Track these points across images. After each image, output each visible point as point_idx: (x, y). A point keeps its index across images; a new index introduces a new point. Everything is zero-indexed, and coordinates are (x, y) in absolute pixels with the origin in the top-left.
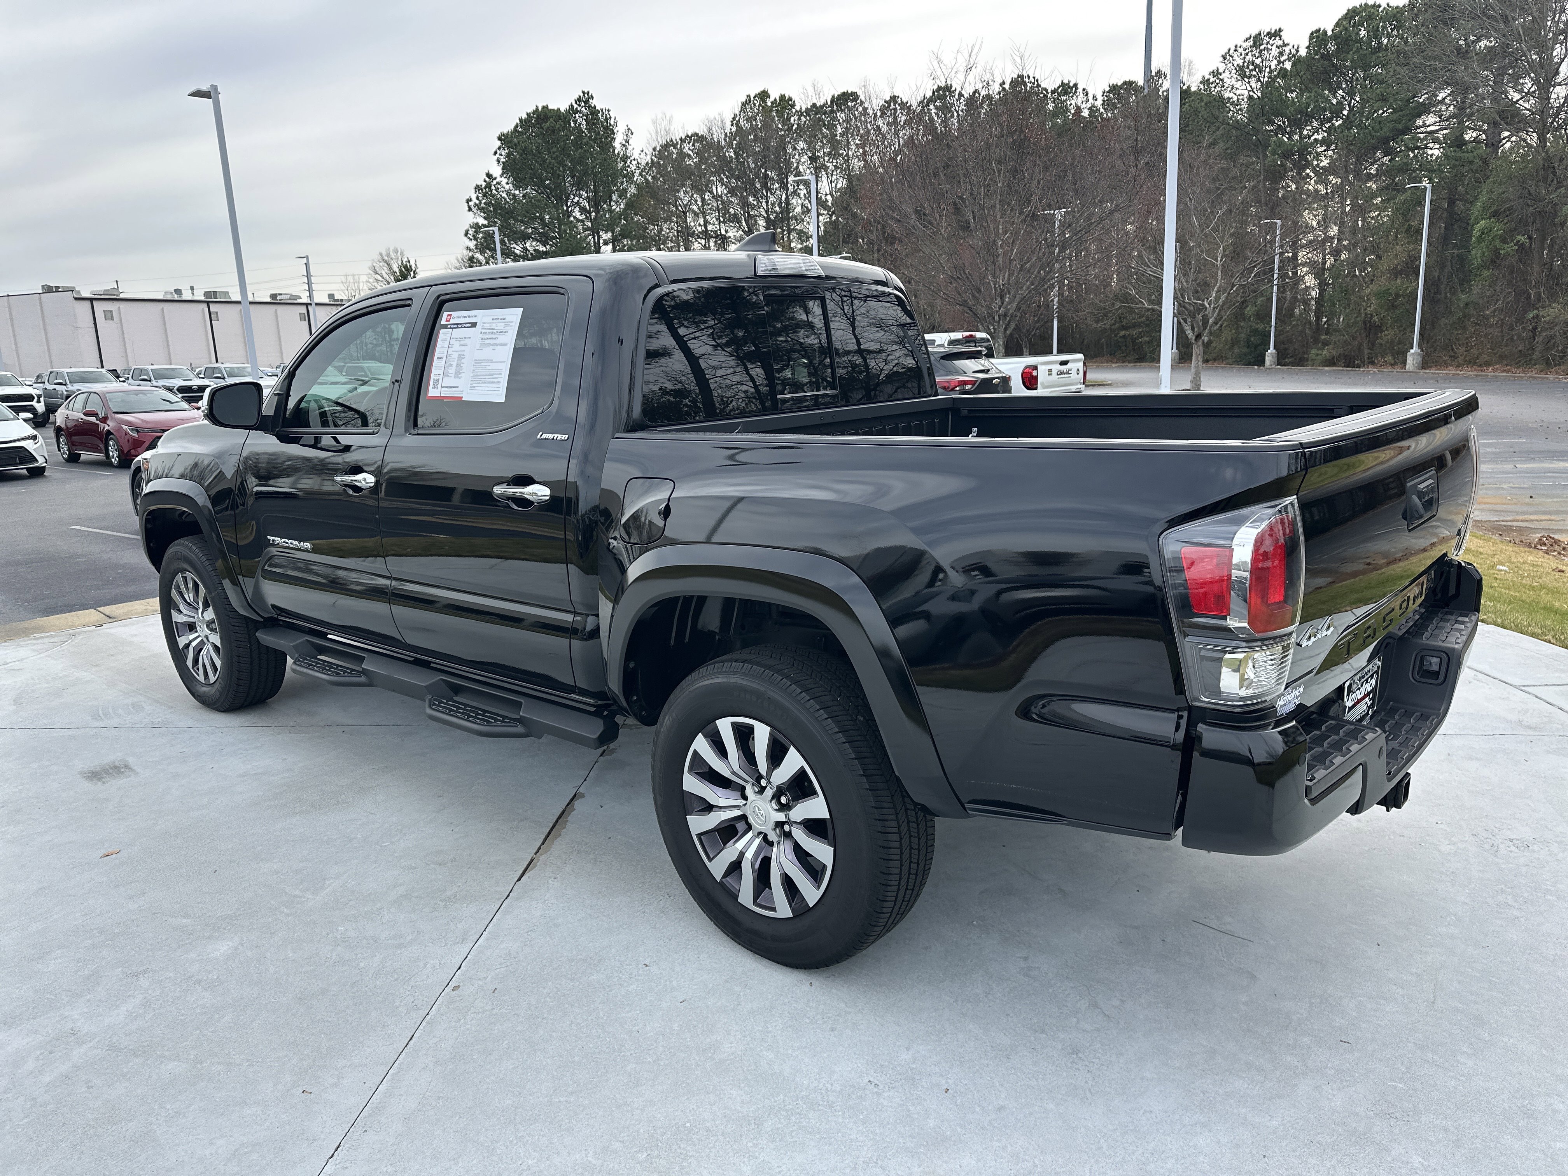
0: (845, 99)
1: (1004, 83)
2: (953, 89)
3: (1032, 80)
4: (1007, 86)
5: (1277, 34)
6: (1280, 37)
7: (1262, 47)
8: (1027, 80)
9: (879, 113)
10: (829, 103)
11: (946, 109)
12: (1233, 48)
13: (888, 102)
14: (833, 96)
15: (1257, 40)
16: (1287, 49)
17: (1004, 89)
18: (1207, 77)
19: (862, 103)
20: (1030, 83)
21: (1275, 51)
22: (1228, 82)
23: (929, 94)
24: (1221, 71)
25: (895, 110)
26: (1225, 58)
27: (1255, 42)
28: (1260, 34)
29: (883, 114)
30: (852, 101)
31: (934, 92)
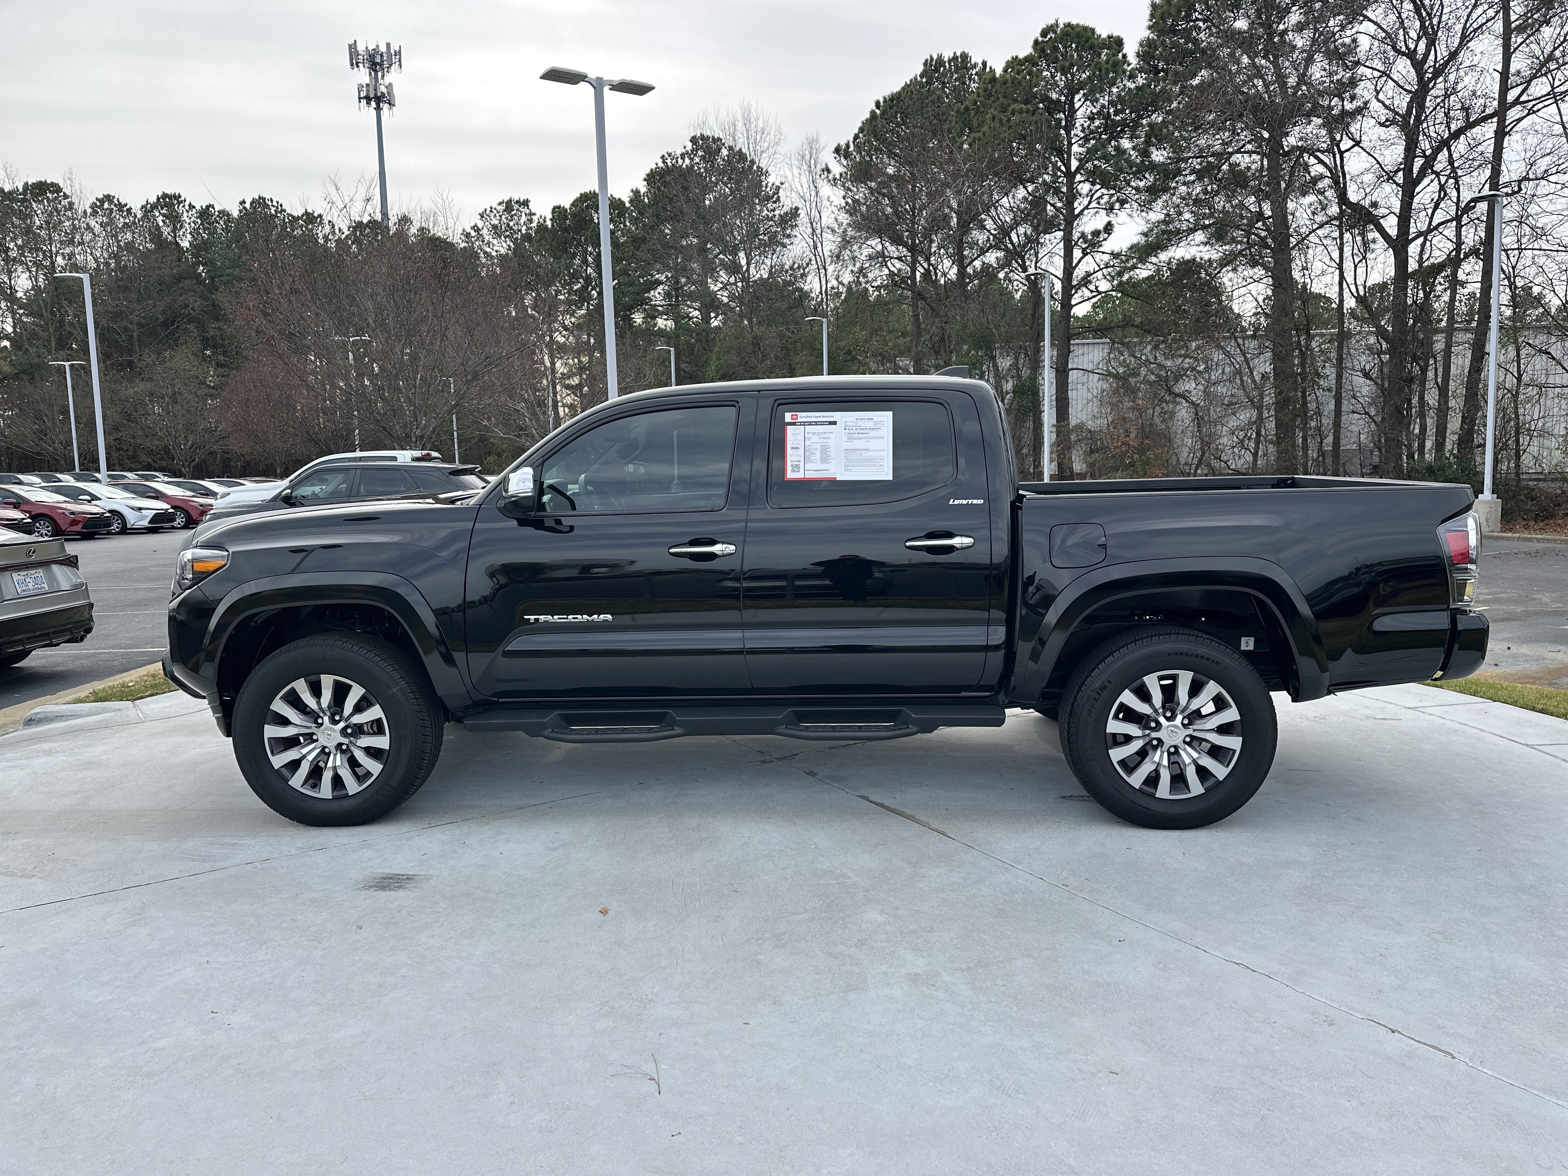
0: (41, 189)
1: (243, 202)
2: (182, 198)
3: (275, 203)
4: (248, 205)
5: (526, 203)
6: (528, 206)
7: (513, 213)
8: (270, 203)
9: (89, 211)
10: (21, 190)
11: (174, 219)
12: (489, 209)
13: (102, 201)
14: (27, 183)
15: (508, 206)
16: (535, 218)
17: (245, 208)
18: (469, 230)
19: (66, 196)
20: (273, 206)
21: (524, 218)
22: (487, 238)
23: (153, 200)
24: (480, 227)
25: (111, 210)
26: (482, 217)
27: (507, 207)
28: (510, 201)
29: (94, 213)
30: (52, 192)
31: (158, 198)
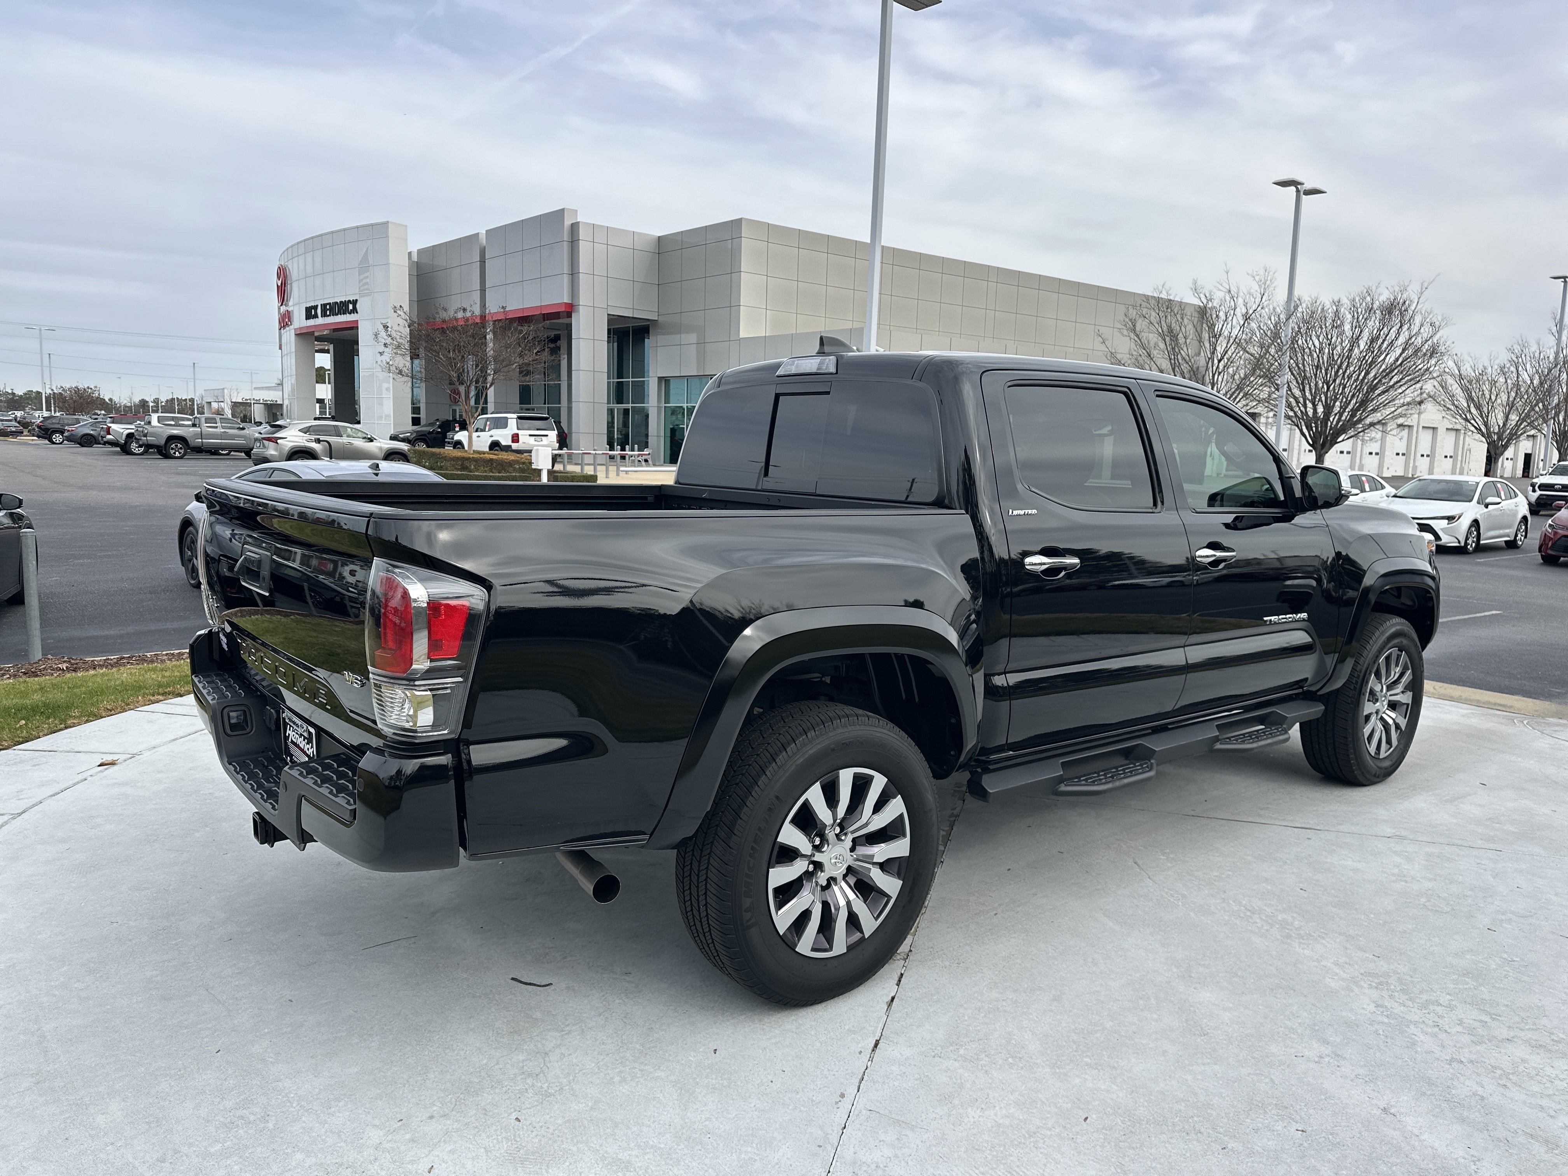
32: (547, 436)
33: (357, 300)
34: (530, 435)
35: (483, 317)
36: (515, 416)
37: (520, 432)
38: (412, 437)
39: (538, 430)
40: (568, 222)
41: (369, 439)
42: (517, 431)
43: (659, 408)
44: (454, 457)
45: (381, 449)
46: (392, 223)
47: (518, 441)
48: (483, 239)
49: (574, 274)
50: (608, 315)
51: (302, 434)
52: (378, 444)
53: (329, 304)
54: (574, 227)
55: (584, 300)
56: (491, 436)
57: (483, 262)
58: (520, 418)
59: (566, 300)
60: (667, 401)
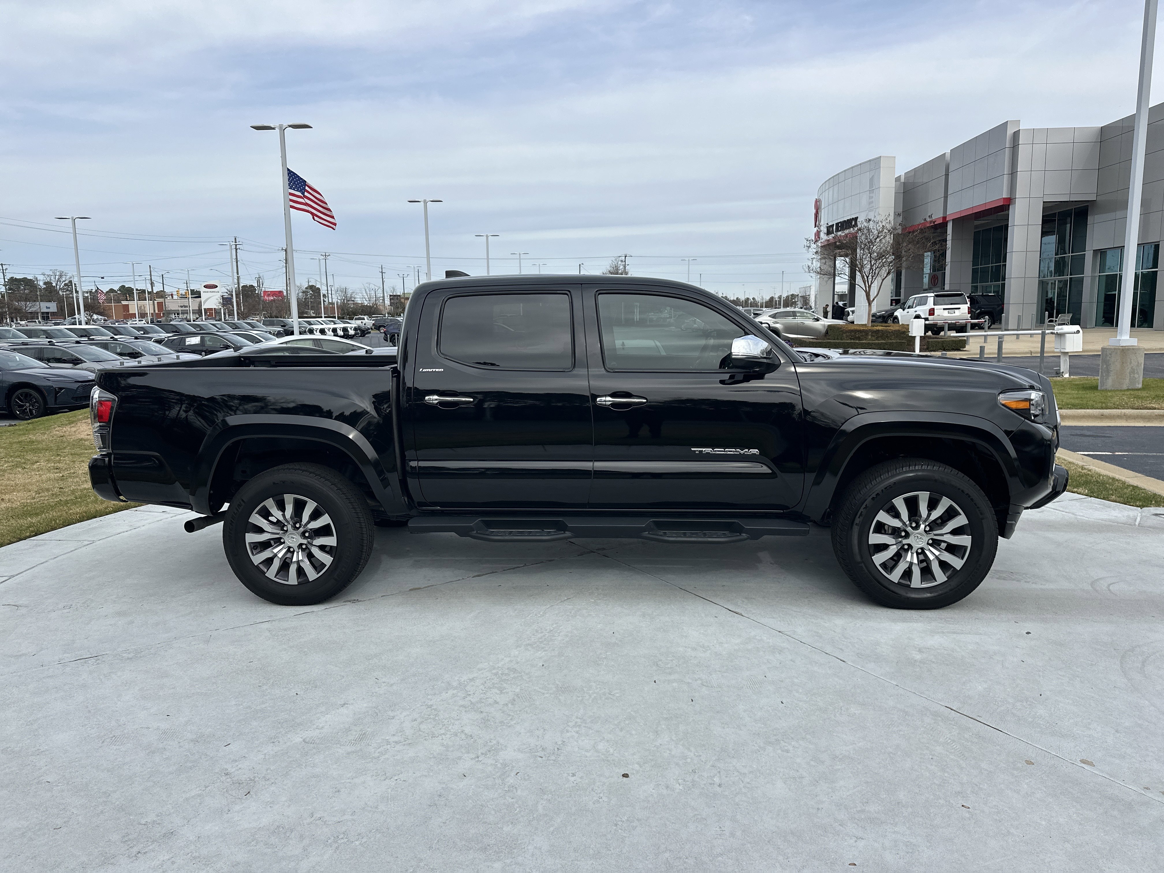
32: (960, 308)
33: (857, 217)
34: (944, 309)
35: (944, 218)
36: (933, 295)
37: (936, 307)
38: (887, 314)
39: (951, 304)
40: (1010, 131)
41: (816, 319)
42: (933, 307)
43: (1093, 278)
44: (850, 330)
45: (824, 325)
46: (883, 157)
47: (933, 314)
48: (948, 156)
49: (1013, 173)
50: (1044, 202)
51: (771, 319)
52: (823, 323)
53: (840, 222)
54: (1016, 135)
55: (1020, 193)
56: (916, 311)
57: (947, 175)
58: (937, 296)
59: (1005, 196)
60: (1102, 269)
